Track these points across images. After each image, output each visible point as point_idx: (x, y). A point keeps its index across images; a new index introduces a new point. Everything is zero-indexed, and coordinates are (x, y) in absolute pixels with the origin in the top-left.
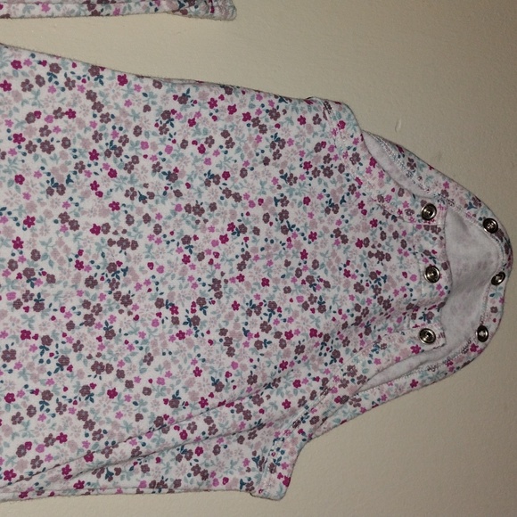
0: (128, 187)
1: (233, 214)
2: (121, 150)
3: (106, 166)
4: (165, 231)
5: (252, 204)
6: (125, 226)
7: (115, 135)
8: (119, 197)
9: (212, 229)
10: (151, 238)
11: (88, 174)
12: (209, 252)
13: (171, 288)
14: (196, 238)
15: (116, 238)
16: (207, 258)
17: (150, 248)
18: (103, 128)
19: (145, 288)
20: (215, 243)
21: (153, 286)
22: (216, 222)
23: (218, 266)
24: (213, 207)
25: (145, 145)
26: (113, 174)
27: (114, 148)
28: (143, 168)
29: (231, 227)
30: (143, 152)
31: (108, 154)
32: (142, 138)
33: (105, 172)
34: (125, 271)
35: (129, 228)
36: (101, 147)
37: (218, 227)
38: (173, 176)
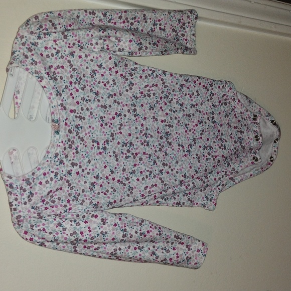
0: (170, 108)
1: (199, 117)
2: (168, 96)
3: (164, 101)
4: (181, 122)
5: (204, 114)
6: (170, 120)
7: (167, 92)
8: (168, 111)
9: (193, 122)
10: (177, 124)
11: (159, 104)
12: (192, 129)
13: (182, 141)
14: (189, 125)
15: (167, 124)
16: (192, 131)
17: (176, 127)
18: (164, 90)
19: (175, 140)
20: (194, 126)
21: (177, 140)
22: (194, 120)
23: (195, 134)
24: (193, 115)
25: (175, 95)
26: (166, 104)
27: (166, 96)
28: (174, 102)
29: (199, 121)
30: (174, 97)
31: (165, 98)
32: (174, 93)
33: (164, 103)
34: (170, 134)
35: (171, 121)
36: (163, 95)
37: (195, 121)
38: (181, 105)
